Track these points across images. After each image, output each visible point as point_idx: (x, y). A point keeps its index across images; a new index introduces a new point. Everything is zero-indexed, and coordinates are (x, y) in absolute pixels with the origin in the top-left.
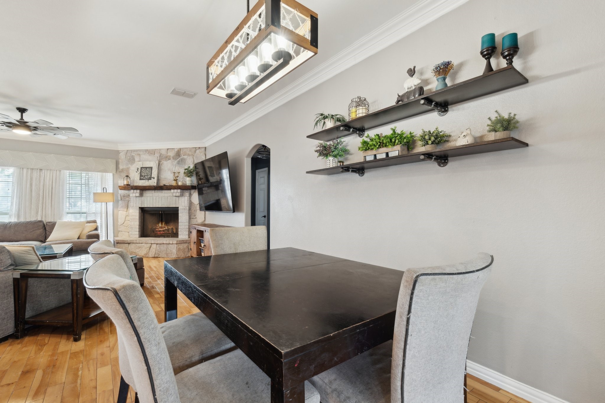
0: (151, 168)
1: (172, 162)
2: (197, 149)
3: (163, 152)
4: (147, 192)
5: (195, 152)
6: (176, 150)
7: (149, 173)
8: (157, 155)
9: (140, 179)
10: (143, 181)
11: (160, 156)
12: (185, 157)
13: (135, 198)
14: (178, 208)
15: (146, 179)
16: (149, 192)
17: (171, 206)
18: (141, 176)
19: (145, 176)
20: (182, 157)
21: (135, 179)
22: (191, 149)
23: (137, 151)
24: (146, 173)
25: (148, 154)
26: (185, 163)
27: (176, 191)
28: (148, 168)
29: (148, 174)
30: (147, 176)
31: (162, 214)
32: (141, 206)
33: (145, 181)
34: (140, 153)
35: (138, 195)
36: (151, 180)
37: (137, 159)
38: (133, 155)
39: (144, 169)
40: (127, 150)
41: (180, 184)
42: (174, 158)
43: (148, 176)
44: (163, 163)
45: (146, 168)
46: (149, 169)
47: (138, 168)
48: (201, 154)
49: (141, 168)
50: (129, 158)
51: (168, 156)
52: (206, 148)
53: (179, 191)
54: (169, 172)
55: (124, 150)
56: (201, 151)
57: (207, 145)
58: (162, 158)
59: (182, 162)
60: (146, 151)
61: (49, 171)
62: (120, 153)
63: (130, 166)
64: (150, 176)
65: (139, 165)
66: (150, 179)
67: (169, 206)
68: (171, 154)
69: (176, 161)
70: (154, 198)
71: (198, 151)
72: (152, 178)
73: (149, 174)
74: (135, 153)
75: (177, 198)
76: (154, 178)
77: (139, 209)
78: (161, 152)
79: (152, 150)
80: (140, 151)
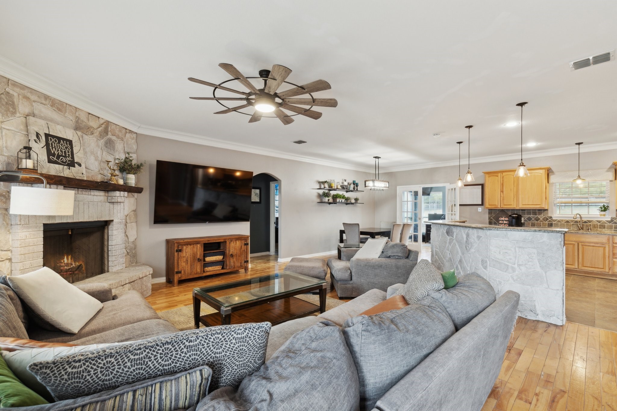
0: (71, 142)
1: (97, 141)
2: (127, 131)
3: (83, 117)
5: (125, 135)
6: (103, 122)
7: (68, 152)
8: (70, 118)
10: (57, 166)
11: (77, 122)
12: (114, 138)
14: (110, 221)
15: (63, 163)
18: (49, 153)
19: (58, 156)
20: (110, 136)
22: (120, 129)
23: (23, 87)
24: (62, 151)
26: (114, 149)
28: (64, 139)
29: (65, 152)
30: (63, 156)
32: (48, 222)
33: (61, 166)
34: (29, 95)
36: (74, 167)
37: (22, 106)
38: (11, 92)
39: (53, 140)
42: (101, 135)
43: (65, 157)
44: (84, 137)
45: (59, 139)
46: (66, 144)
47: (37, 133)
49: (47, 136)
51: (90, 127)
52: (137, 134)
56: (132, 137)
57: (139, 131)
58: (81, 127)
59: (110, 145)
60: (46, 97)
64: (69, 159)
65: (40, 127)
66: (72, 164)
68: (95, 125)
69: (102, 142)
71: (128, 135)
72: (77, 163)
73: (69, 155)
74: (18, 90)
75: (111, 206)
76: (80, 165)
77: (42, 229)
78: (77, 114)
79: (61, 103)
80: (32, 91)
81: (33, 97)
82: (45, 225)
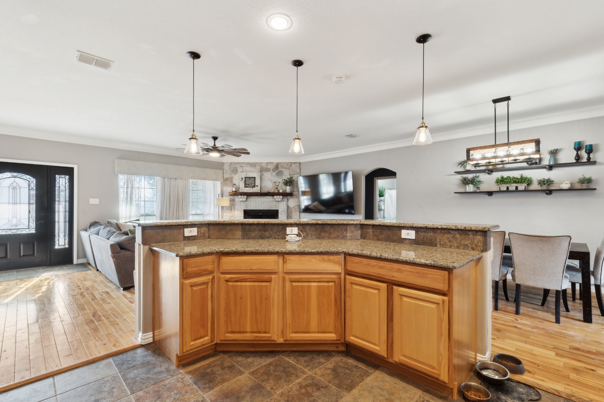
0: (255, 178)
1: (271, 174)
2: (292, 163)
3: (264, 166)
4: (251, 198)
5: (291, 166)
6: (275, 164)
8: (258, 168)
9: (245, 187)
10: (247, 188)
11: (261, 168)
12: (283, 170)
13: (240, 202)
14: (278, 210)
15: (250, 187)
16: (252, 198)
17: (272, 209)
18: (245, 184)
19: (249, 184)
20: (280, 169)
21: (240, 187)
22: (287, 164)
23: (240, 163)
24: (250, 182)
25: (250, 166)
26: (282, 175)
27: (278, 197)
28: (252, 177)
29: (252, 183)
31: (261, 215)
32: (245, 209)
34: (242, 165)
35: (244, 199)
36: (255, 187)
37: (240, 170)
38: (237, 166)
39: (248, 179)
40: (231, 163)
41: (281, 191)
42: (274, 170)
43: (252, 184)
44: (263, 174)
45: (250, 178)
46: (253, 179)
47: (242, 178)
48: (297, 168)
49: (245, 178)
50: (232, 169)
51: (268, 168)
52: (300, 163)
53: (281, 197)
54: (269, 182)
55: (228, 163)
56: (296, 165)
57: (301, 161)
58: (263, 170)
59: (280, 174)
60: (248, 163)
61: (181, 179)
62: (224, 165)
63: (233, 175)
64: (253, 185)
65: (244, 175)
66: (254, 186)
67: (270, 209)
68: (271, 167)
69: (275, 173)
70: (257, 202)
71: (293, 166)
74: (238, 165)
75: (277, 203)
76: (257, 186)
77: (243, 211)
78: (261, 165)
79: (254, 163)
80: (243, 163)
81: (244, 165)
82: (244, 210)
